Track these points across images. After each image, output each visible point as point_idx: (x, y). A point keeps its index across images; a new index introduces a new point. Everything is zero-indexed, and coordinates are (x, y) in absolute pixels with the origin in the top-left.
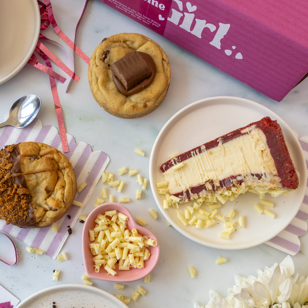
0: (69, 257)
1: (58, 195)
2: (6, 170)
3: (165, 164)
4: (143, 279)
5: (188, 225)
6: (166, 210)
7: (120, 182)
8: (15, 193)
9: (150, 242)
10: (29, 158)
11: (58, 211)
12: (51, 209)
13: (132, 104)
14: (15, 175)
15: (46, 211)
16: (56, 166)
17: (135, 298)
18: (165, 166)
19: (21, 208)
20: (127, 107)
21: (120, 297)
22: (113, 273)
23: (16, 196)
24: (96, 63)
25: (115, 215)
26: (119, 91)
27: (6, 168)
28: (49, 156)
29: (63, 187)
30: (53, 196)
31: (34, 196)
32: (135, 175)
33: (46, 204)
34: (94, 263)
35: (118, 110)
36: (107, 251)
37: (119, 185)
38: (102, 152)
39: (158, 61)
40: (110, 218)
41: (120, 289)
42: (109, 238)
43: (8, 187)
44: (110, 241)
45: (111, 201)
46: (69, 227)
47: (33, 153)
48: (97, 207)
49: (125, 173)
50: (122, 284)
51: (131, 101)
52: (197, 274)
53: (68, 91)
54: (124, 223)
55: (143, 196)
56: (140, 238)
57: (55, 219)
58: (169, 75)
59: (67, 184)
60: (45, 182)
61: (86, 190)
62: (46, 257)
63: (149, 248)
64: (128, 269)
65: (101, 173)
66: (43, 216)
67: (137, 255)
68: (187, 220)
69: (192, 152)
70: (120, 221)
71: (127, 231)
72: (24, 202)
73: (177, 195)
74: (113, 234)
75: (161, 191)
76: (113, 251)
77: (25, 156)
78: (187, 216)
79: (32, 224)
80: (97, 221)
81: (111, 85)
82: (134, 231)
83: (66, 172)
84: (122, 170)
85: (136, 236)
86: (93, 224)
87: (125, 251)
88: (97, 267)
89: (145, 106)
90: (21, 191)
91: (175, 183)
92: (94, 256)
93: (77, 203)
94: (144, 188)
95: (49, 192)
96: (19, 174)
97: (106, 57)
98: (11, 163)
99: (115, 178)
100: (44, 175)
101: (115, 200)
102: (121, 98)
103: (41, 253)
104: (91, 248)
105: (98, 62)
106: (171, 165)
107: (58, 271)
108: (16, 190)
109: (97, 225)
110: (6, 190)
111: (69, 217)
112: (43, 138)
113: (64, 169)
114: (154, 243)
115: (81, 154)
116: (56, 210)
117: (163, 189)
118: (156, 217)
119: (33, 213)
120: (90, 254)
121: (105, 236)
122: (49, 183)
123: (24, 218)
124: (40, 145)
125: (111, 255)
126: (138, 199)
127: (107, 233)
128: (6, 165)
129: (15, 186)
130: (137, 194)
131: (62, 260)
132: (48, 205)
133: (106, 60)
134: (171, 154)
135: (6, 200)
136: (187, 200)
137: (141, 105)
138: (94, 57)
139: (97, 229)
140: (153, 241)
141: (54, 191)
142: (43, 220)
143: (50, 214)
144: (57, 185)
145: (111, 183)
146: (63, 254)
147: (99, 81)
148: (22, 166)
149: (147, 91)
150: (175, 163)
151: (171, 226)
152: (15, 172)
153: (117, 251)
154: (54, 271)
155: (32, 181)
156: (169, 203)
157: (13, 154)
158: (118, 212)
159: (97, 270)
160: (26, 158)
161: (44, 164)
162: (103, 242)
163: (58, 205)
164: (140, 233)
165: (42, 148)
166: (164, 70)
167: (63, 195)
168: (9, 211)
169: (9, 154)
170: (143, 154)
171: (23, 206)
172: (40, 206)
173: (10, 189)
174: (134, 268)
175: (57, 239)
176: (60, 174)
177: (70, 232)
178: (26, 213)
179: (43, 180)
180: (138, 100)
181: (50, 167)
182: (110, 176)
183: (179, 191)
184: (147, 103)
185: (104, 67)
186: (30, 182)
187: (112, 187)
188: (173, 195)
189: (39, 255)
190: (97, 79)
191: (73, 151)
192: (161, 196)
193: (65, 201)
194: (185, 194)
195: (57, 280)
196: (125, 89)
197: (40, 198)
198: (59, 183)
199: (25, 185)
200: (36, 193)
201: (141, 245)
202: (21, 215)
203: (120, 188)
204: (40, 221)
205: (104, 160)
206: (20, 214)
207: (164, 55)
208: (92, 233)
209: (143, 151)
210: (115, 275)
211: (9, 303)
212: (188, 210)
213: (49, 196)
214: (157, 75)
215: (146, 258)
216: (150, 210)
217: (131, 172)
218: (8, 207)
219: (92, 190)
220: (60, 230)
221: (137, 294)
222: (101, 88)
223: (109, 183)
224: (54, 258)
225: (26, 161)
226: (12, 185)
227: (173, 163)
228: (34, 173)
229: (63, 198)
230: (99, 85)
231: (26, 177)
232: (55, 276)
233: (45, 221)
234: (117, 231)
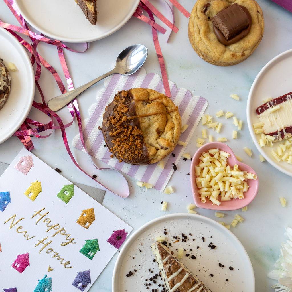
0: (175, 190)
1: (168, 135)
2: (122, 113)
3: (260, 107)
4: (240, 209)
5: (282, 160)
6: (263, 148)
7: (218, 124)
8: (130, 134)
9: (250, 176)
10: (142, 102)
11: (169, 150)
12: (162, 148)
13: (232, 53)
14: (131, 118)
15: (157, 149)
16: (165, 110)
17: (234, 225)
18: (260, 109)
19: (136, 147)
20: (227, 55)
21: (222, 223)
22: (218, 203)
23: (131, 137)
24: (197, 15)
25: (217, 152)
26: (219, 41)
27: (123, 111)
28: (158, 100)
29: (173, 128)
30: (162, 136)
31: (146, 137)
32: (231, 118)
33: (157, 143)
34: (200, 195)
35: (219, 58)
36: (212, 184)
37: (217, 127)
38: (201, 97)
39: (253, 13)
40: (212, 155)
41: (221, 217)
42: (213, 172)
43: (124, 128)
44: (214, 175)
45: (210, 141)
46: (173, 164)
47: (145, 98)
48: (201, 147)
49: (222, 116)
50: (223, 213)
51: (230, 50)
52: (287, 204)
53: (168, 41)
54: (225, 160)
55: (239, 136)
56: (241, 173)
57: (164, 157)
58: (263, 26)
59: (175, 126)
60: (156, 124)
61: (188, 131)
62: (155, 191)
63: (248, 181)
64: (229, 199)
65: (201, 115)
66: (155, 155)
67: (238, 187)
68: (281, 157)
69: (287, 96)
70: (222, 158)
71: (228, 167)
72: (139, 142)
73: (271, 134)
74: (217, 169)
75: (258, 131)
76: (216, 184)
77: (138, 100)
78: (280, 153)
79: (146, 161)
80: (202, 158)
81: (212, 36)
82: (236, 167)
83: (174, 115)
84: (220, 113)
85: (237, 171)
86: (198, 161)
87: (227, 184)
88: (203, 198)
89: (243, 54)
90: (135, 132)
91: (270, 124)
93: (181, 143)
94: (239, 128)
95: (160, 133)
96: (134, 117)
97: (206, 10)
98: (127, 107)
99: (213, 120)
100: (156, 117)
101: (214, 139)
102: (221, 47)
103: (151, 187)
104: (197, 181)
105: (199, 14)
106: (267, 108)
107: (165, 202)
108: (131, 131)
109: (201, 162)
110: (122, 132)
111: (174, 155)
112: (148, 85)
113: (173, 112)
114: (254, 177)
115: (182, 99)
116: (167, 149)
117: (260, 130)
118: (251, 154)
119: (147, 151)
120: (198, 188)
121: (208, 171)
122: (160, 125)
123: (140, 156)
124: (149, 91)
125: (215, 188)
126: (234, 139)
127: (211, 168)
128: (122, 109)
129: (131, 128)
130: (234, 134)
131: (169, 193)
132: (159, 144)
133: (206, 12)
134: (265, 98)
135: (123, 140)
136: (281, 139)
137: (239, 54)
138: (195, 10)
139: (202, 165)
140: (253, 175)
141: (164, 132)
142: (155, 158)
143: (161, 152)
144: (167, 126)
145: (210, 125)
146: (170, 187)
147: (202, 31)
148: (136, 110)
149: (244, 41)
150: (271, 106)
151: (265, 161)
152: (131, 115)
153: (221, 185)
154: (162, 203)
155: (145, 123)
156: (264, 141)
157: (127, 99)
158: (220, 150)
159: (203, 200)
160: (140, 102)
161: (156, 107)
162: (208, 177)
163: (169, 144)
164: (240, 169)
165: (151, 94)
166: (259, 21)
167: (173, 135)
168: (126, 150)
169: (124, 99)
170: (238, 99)
171: (138, 146)
172: (151, 145)
173: (125, 130)
174: (234, 199)
175: (163, 175)
176: (169, 117)
177: (175, 168)
178: (140, 151)
179: (155, 122)
180: (237, 49)
181: (160, 111)
182: (210, 118)
183: (274, 131)
184: (245, 52)
185: (205, 19)
186: (143, 124)
187: (211, 128)
188: (268, 134)
189: (149, 189)
190: (199, 30)
191: (175, 96)
192: (258, 135)
193: (174, 140)
194: (279, 134)
195: (165, 209)
196: (226, 39)
197: (152, 138)
198: (169, 125)
199: (139, 127)
200: (147, 134)
201: (242, 179)
202: (137, 154)
203: (218, 129)
204: (152, 159)
205: (203, 104)
206: (136, 152)
207: (259, 8)
208: (198, 169)
209: (238, 96)
210: (220, 205)
211: (124, 230)
212: (281, 148)
213: (159, 137)
214: (253, 26)
215: (245, 190)
216: (245, 148)
217: (228, 115)
218: (125, 146)
219: (193, 131)
220: (166, 167)
221: (236, 221)
222: (203, 38)
223: (209, 125)
224: (161, 191)
225: (139, 105)
226: (128, 128)
227: (269, 106)
228: (147, 116)
229: (172, 138)
230: (202, 35)
231: (140, 119)
232: (163, 207)
233: (156, 159)
234: (220, 167)
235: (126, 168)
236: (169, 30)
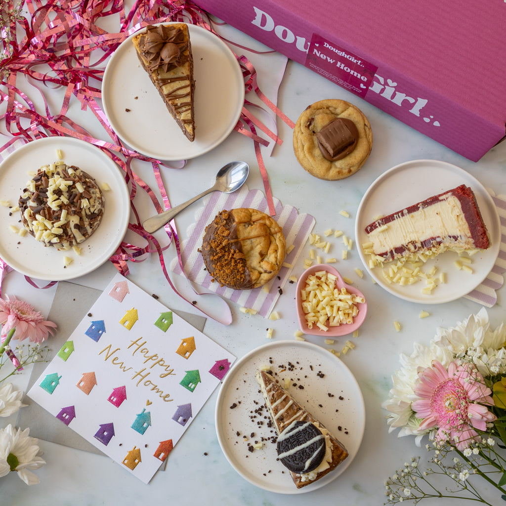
0: (281, 316)
1: (271, 258)
2: (223, 236)
3: (369, 226)
4: (352, 333)
5: (393, 282)
6: (372, 270)
7: (326, 244)
8: (232, 258)
9: (358, 300)
10: (243, 224)
11: (272, 273)
12: (266, 272)
13: (338, 170)
14: (232, 241)
15: (260, 273)
16: (268, 231)
17: (344, 352)
18: (369, 228)
19: (238, 271)
20: (333, 172)
21: (331, 350)
22: (325, 329)
23: (233, 261)
24: (301, 130)
25: (324, 275)
26: (324, 157)
27: (223, 235)
28: (261, 222)
29: (276, 251)
30: (266, 259)
31: (248, 260)
32: (340, 236)
33: (260, 267)
34: (307, 321)
35: (324, 176)
36: (319, 308)
37: (325, 246)
38: (308, 214)
39: (360, 127)
40: (319, 278)
41: (331, 344)
42: (320, 297)
43: (225, 252)
44: (321, 300)
45: (318, 263)
46: (279, 287)
47: (246, 220)
48: (308, 269)
49: (330, 235)
50: (333, 340)
51: (336, 167)
52: (401, 328)
53: (272, 155)
54: (333, 283)
55: (349, 256)
56: (349, 297)
57: (268, 281)
58: (371, 139)
59: (279, 248)
60: (259, 246)
61: (294, 252)
62: (260, 317)
63: (357, 305)
64: (339, 325)
65: (308, 234)
66: (258, 279)
67: (347, 311)
68: (392, 278)
69: (395, 216)
70: (330, 281)
71: (336, 290)
72: (241, 266)
73: (381, 255)
74: (324, 293)
75: (367, 251)
76: (324, 308)
77: (240, 223)
78: (391, 275)
79: (248, 286)
80: (308, 281)
81: (317, 152)
82: (343, 290)
83: (278, 237)
84: (328, 232)
85: (345, 294)
86: (304, 284)
87: (335, 309)
88: (310, 324)
89: (350, 171)
90: (237, 256)
91: (379, 244)
92: (306, 314)
93: (287, 265)
94: (349, 248)
95: (263, 256)
96: (236, 240)
97: (310, 124)
98: (228, 230)
99: (321, 239)
100: (258, 240)
101: (322, 261)
102: (326, 164)
103: (255, 313)
104: (303, 306)
105: (303, 129)
106: (376, 227)
107: (271, 329)
108: (233, 255)
109: (307, 285)
110: (223, 255)
111: (279, 278)
112: (250, 203)
113: (276, 233)
114: (362, 300)
115: (287, 216)
116: (271, 272)
117: (368, 250)
118: (362, 276)
119: (249, 276)
120: (303, 313)
121: (316, 295)
122: (263, 248)
123: (242, 280)
124: (251, 211)
125: (322, 312)
126: (344, 259)
127: (318, 292)
128: (223, 232)
129: (232, 251)
130: (343, 254)
131: (274, 319)
132: (262, 268)
133: (310, 127)
134: (375, 216)
135: (224, 264)
136: (391, 260)
137: (346, 171)
138: (299, 124)
139: (308, 289)
140: (361, 299)
141: (267, 254)
142: (258, 282)
143: (265, 276)
144: (270, 249)
145: (318, 245)
146: (275, 313)
147: (306, 148)
148: (238, 233)
149: (351, 157)
150: (380, 225)
151: (376, 284)
152: (232, 238)
153: (328, 309)
154: (267, 329)
155: (247, 245)
156: (374, 263)
157: (228, 221)
158: (327, 272)
159: (310, 326)
160: (241, 224)
161: (258, 230)
162: (315, 301)
163: (272, 268)
164: (348, 292)
165: (253, 214)
166: (366, 135)
167: (276, 258)
168: (227, 274)
169: (225, 222)
170: (348, 216)
171: (240, 270)
172: (254, 269)
173: (227, 254)
174: (343, 324)
175: (268, 299)
176: (272, 239)
177: (281, 292)
178: (243, 276)
179: (257, 245)
180: (343, 166)
181: (263, 233)
182: (317, 237)
183: (384, 251)
184: (352, 169)
185: (309, 134)
186: (245, 247)
187: (318, 248)
188: (378, 255)
189: (253, 315)
190: (303, 146)
191: (280, 214)
192: (366, 257)
193: (278, 264)
194: (389, 254)
195: (271, 337)
196: (330, 155)
197: (254, 261)
198: (272, 247)
199: (241, 251)
200: (249, 257)
201: (350, 303)
202: (239, 278)
203: (326, 249)
204: (255, 283)
205: (310, 222)
206: (238, 277)
207: (366, 121)
208: (304, 292)
209: (348, 213)
210: (327, 331)
211: (227, 360)
212: (392, 268)
213: (262, 260)
214: (360, 140)
215: (354, 314)
216: (356, 269)
217: (337, 234)
218: (226, 271)
219: (300, 251)
220: (270, 291)
221: (346, 348)
222: (307, 155)
223: (316, 245)
224: (266, 317)
225: (241, 228)
226: (229, 251)
227: (378, 225)
228: (249, 239)
229: (276, 261)
230: (306, 152)
231: (242, 242)
232: (268, 334)
233: (260, 283)
234: (328, 290)
235: (228, 292)
236: (272, 143)
